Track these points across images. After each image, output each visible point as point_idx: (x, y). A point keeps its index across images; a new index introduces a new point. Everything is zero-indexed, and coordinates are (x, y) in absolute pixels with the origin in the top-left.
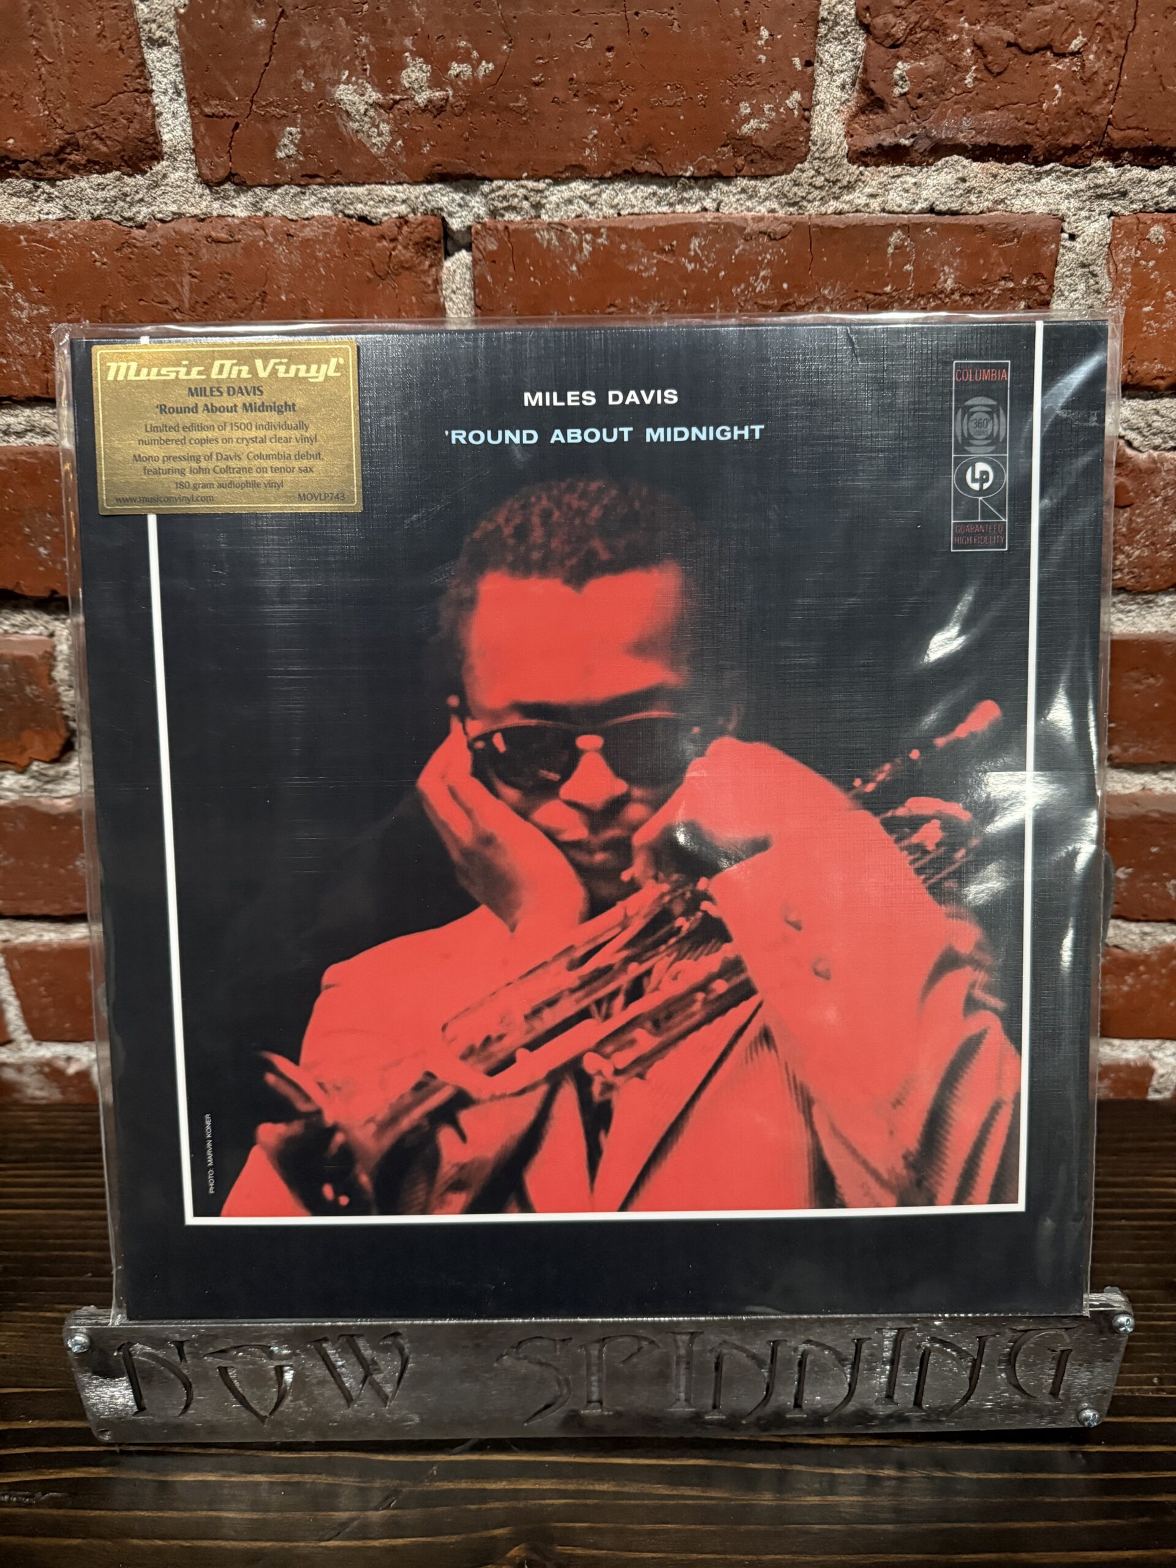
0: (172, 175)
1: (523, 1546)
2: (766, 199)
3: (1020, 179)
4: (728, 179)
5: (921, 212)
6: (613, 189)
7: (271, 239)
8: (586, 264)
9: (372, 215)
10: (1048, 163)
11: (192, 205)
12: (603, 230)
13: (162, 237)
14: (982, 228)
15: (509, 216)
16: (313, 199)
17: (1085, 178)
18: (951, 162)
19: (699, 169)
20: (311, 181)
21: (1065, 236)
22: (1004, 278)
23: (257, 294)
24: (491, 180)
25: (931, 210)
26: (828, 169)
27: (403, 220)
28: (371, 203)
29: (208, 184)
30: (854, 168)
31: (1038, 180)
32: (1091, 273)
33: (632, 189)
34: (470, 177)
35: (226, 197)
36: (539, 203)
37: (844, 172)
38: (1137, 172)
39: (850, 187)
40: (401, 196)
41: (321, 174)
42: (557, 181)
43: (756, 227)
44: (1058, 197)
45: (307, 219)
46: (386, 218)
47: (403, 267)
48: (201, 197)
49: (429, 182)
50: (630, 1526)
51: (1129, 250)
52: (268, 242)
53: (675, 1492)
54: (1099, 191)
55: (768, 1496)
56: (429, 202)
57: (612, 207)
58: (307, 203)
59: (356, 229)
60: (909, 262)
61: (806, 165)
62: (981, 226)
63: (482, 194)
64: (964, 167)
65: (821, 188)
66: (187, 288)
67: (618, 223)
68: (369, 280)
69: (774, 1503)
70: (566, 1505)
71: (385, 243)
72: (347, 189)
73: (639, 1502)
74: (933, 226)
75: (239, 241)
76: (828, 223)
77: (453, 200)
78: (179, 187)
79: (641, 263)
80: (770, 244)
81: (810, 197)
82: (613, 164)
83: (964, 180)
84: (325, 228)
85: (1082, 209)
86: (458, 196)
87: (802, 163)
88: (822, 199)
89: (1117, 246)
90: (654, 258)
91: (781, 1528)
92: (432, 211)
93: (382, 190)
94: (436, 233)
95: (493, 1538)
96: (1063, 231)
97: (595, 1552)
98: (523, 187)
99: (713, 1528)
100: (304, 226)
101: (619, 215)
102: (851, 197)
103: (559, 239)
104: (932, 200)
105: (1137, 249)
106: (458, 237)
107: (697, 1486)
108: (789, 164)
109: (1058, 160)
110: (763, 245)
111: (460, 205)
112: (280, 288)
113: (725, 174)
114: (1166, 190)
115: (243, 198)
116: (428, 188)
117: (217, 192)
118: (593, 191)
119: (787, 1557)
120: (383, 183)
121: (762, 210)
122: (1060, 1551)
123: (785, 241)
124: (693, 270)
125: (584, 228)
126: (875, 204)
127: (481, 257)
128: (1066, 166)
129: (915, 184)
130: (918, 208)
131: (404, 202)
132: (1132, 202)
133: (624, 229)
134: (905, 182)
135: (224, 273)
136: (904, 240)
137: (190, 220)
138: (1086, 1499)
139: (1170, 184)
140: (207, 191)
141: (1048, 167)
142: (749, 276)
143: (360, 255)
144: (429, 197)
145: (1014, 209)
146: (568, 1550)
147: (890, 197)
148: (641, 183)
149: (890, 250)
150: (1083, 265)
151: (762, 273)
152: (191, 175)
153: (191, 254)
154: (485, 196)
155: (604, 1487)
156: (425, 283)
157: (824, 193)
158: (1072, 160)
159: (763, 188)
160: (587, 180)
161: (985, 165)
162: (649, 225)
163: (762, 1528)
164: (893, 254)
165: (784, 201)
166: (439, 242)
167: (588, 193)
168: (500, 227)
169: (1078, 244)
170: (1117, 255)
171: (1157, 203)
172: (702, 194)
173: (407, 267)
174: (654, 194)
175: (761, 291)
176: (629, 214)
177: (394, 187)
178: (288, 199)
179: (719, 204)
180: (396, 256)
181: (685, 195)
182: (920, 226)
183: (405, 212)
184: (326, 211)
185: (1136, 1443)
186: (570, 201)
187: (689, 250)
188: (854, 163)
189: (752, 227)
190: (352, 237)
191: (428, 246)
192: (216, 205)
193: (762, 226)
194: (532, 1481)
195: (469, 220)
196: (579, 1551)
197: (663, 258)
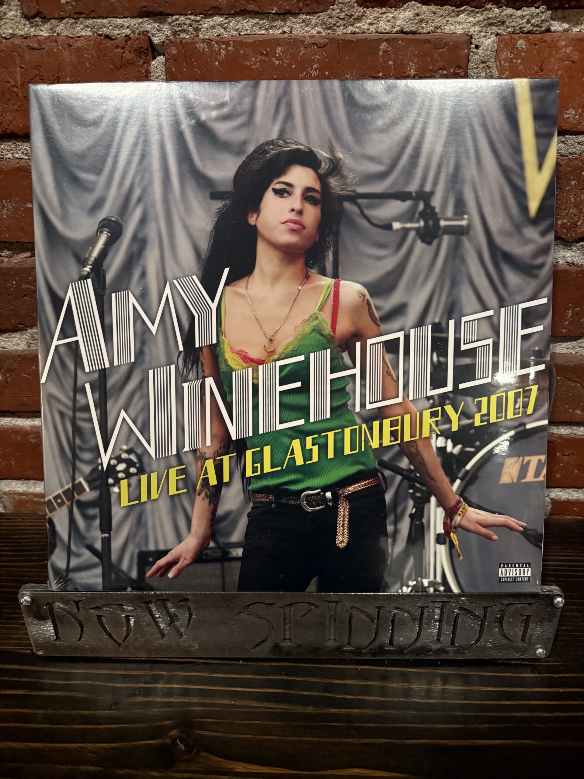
0: (9, 14)
1: (178, 730)
2: (315, 26)
3: (448, 14)
4: (295, 15)
5: (397, 33)
6: (236, 21)
7: (60, 48)
8: (223, 61)
9: (112, 34)
10: (462, 6)
11: (20, 30)
12: (231, 42)
13: (5, 46)
14: (428, 41)
15: (183, 35)
16: (82, 26)
17: (482, 14)
18: (411, 5)
19: (279, 9)
20: (80, 16)
21: (473, 46)
22: (441, 69)
23: (55, 78)
24: (172, 16)
25: (402, 32)
26: (346, 9)
27: (128, 38)
28: (111, 28)
29: (28, 17)
30: (360, 9)
31: (458, 15)
32: (487, 66)
33: (246, 21)
34: (161, 14)
35: (37, 26)
36: (197, 28)
37: (355, 11)
38: (509, 11)
39: (359, 19)
40: (126, 24)
41: (84, 12)
42: (207, 16)
43: (310, 42)
44: (469, 25)
45: (79, 37)
46: (119, 36)
47: (129, 63)
48: (24, 25)
49: (141, 17)
50: (235, 722)
51: (507, 54)
52: (58, 49)
53: (261, 705)
54: (490, 21)
55: (310, 708)
56: (141, 27)
57: (236, 30)
58: (78, 28)
59: (104, 42)
60: (391, 59)
61: (335, 6)
62: (428, 40)
63: (169, 24)
64: (418, 7)
65: (343, 19)
66: (19, 74)
67: (239, 39)
68: (112, 70)
69: (313, 712)
70: (203, 710)
71: (119, 50)
72: (98, 20)
73: (242, 710)
74: (402, 40)
75: (44, 49)
76: (346, 39)
77: (154, 27)
78: (13, 20)
79: (252, 61)
80: (318, 50)
81: (338, 24)
82: (235, 6)
83: (418, 15)
84: (88, 41)
85: (481, 32)
86: (156, 25)
87: (333, 5)
88: (344, 25)
89: (500, 51)
90: (258, 58)
91: (314, 724)
92: (143, 32)
93: (116, 21)
94: (145, 44)
95: (164, 725)
96: (471, 43)
97: (215, 734)
98: (189, 19)
99: (279, 723)
100: (77, 41)
101: (240, 35)
102: (360, 25)
103: (209, 48)
104: (402, 25)
105: (511, 53)
106: (158, 47)
107: (274, 702)
108: (326, 6)
109: (468, 4)
110: (314, 50)
111: (158, 30)
112: (66, 74)
113: (293, 12)
114: (525, 20)
115: (46, 26)
116: (140, 20)
117: (32, 23)
118: (225, 21)
119: (317, 739)
120: (117, 17)
121: (314, 32)
122: (461, 739)
123: (325, 48)
124: (278, 65)
125: (221, 41)
126: (373, 28)
127: (169, 57)
128: (472, 7)
129: (393, 17)
130: (395, 30)
131: (128, 27)
132: (508, 28)
133: (242, 42)
134: (388, 17)
135: (38, 67)
136: (387, 48)
137: (19, 38)
138: (479, 714)
139: (528, 17)
140: (28, 22)
141: (463, 8)
142: (308, 68)
143: (107, 56)
144: (141, 25)
145: (446, 32)
146: (201, 732)
147: (380, 25)
148: (250, 18)
149: (381, 53)
150: (483, 62)
151: (314, 66)
152: (18, 13)
153: (20, 56)
154: (170, 24)
155: (224, 702)
156: (141, 71)
157: (345, 22)
158: (475, 4)
159: (314, 20)
160: (221, 15)
161: (430, 7)
162: (255, 39)
163: (305, 724)
164: (382, 55)
165: (324, 26)
166: (147, 50)
167: (223, 23)
168: (178, 41)
169: (480, 51)
170: (501, 57)
171: (521, 28)
172: (283, 23)
173: (130, 63)
174: (257, 23)
175: (314, 76)
176: (245, 35)
177: (122, 20)
178: (68, 26)
179: (291, 29)
180: (125, 57)
181: (274, 24)
182: (395, 40)
183: (129, 33)
184: (87, 33)
185: (509, 687)
186: (213, 27)
187: (276, 53)
188: (360, 6)
189: (308, 41)
190: (102, 46)
191: (142, 52)
192: (32, 30)
193: (313, 41)
194: (187, 698)
195: (163, 38)
196: (207, 733)
197: (263, 57)
